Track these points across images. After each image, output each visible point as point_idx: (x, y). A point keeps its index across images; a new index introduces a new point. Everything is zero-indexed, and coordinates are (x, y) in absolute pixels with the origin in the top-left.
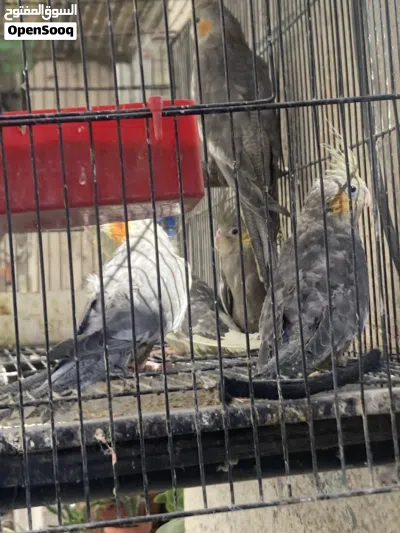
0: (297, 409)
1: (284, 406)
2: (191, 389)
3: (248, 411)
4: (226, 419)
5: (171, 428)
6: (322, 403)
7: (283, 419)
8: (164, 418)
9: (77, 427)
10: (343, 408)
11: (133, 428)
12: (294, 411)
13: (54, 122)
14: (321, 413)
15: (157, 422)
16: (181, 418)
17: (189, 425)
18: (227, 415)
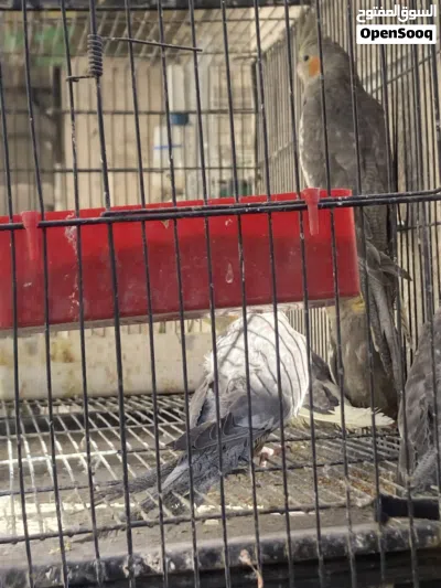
2: (343, 506)
3: (406, 533)
4: (382, 542)
5: (323, 550)
8: (315, 539)
9: (220, 548)
11: (281, 549)
13: (201, 215)
15: (306, 543)
16: (333, 540)
17: (341, 547)
18: (383, 537)
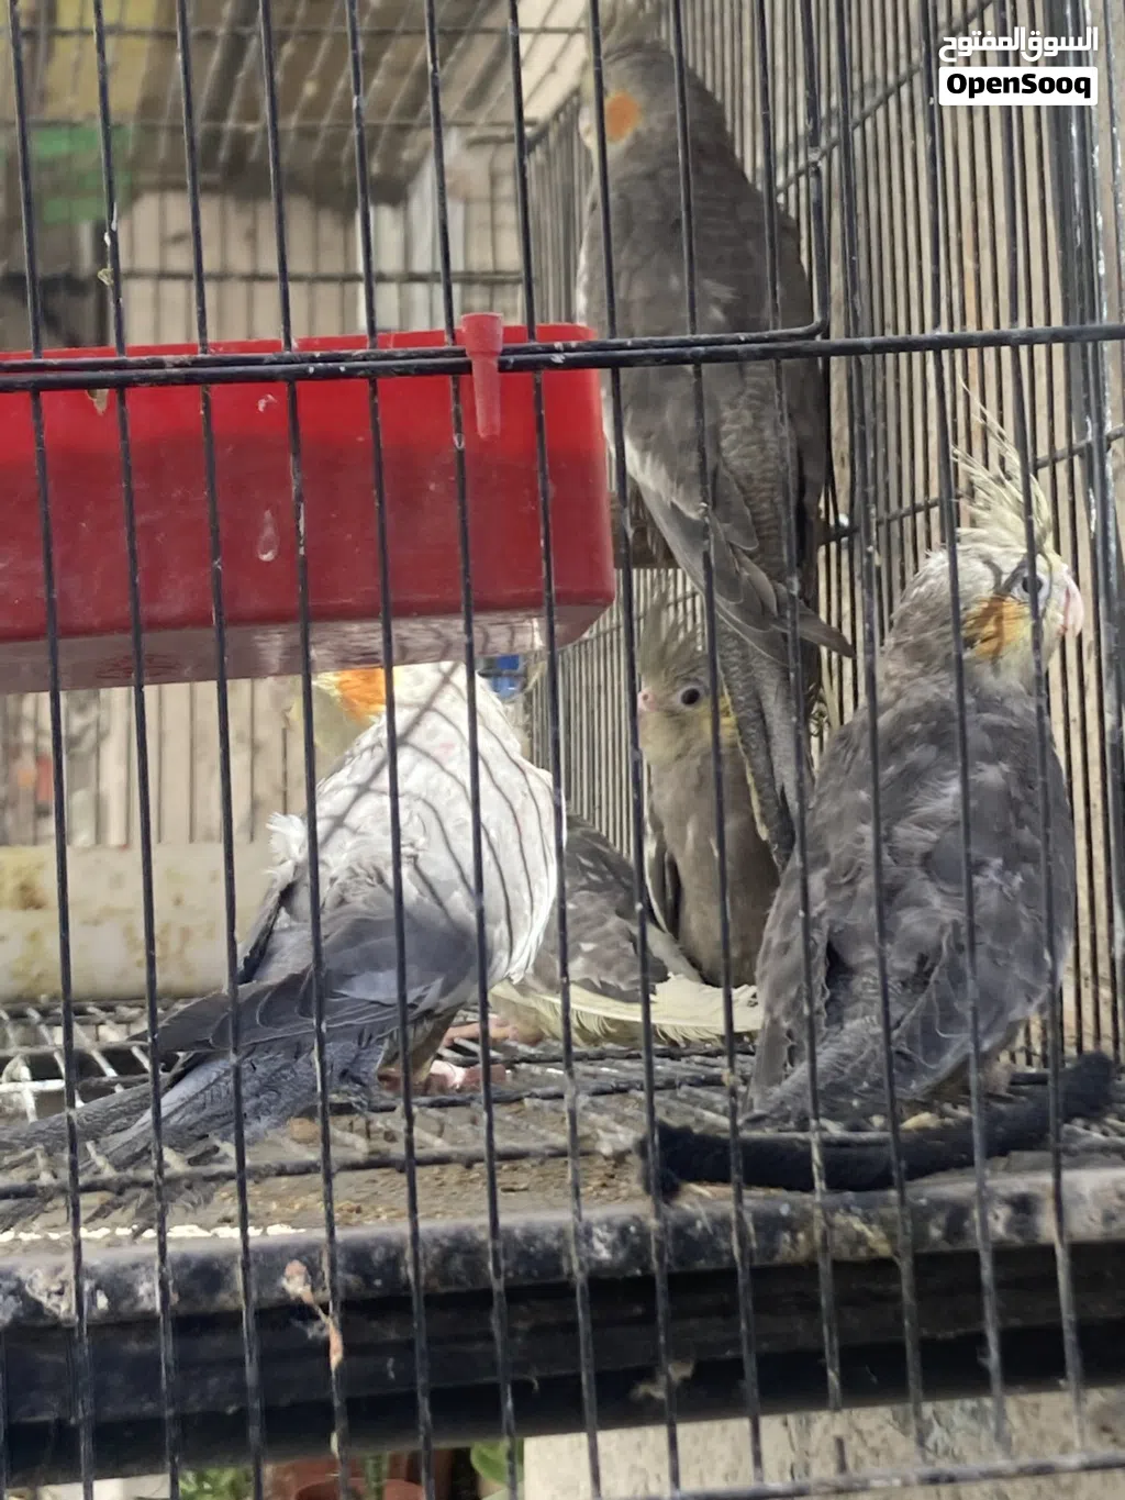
0: (867, 1220)
1: (829, 1211)
2: (561, 1153)
3: (722, 1223)
4: (660, 1244)
5: (503, 1264)
6: (938, 1205)
7: (825, 1248)
8: (484, 1236)
9: (231, 1257)
10: (999, 1222)
11: (394, 1261)
12: (858, 1226)
13: (189, 380)
14: (935, 1233)
15: (460, 1248)
16: (531, 1238)
17: (553, 1257)
18: (664, 1231)
